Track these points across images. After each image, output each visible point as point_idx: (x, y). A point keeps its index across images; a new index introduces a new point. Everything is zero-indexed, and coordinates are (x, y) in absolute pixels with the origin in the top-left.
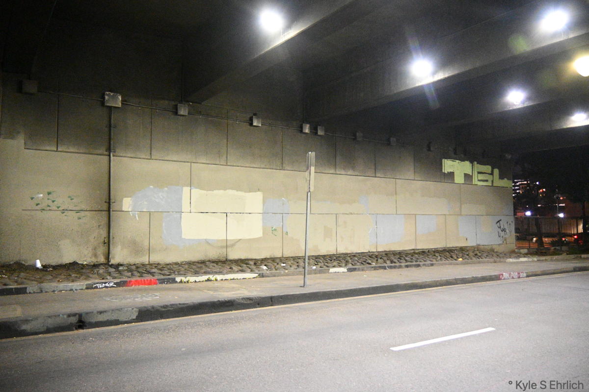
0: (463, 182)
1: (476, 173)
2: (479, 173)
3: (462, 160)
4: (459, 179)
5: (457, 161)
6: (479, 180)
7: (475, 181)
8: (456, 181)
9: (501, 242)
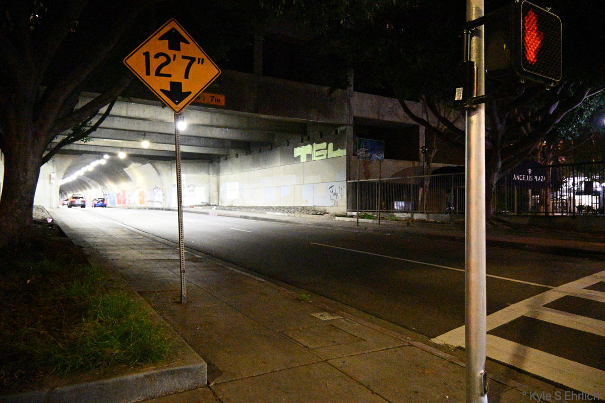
0: (306, 160)
1: (315, 152)
2: (317, 151)
3: (305, 145)
4: (303, 159)
5: (303, 147)
6: (316, 157)
7: (314, 158)
8: (301, 162)
9: (333, 204)
